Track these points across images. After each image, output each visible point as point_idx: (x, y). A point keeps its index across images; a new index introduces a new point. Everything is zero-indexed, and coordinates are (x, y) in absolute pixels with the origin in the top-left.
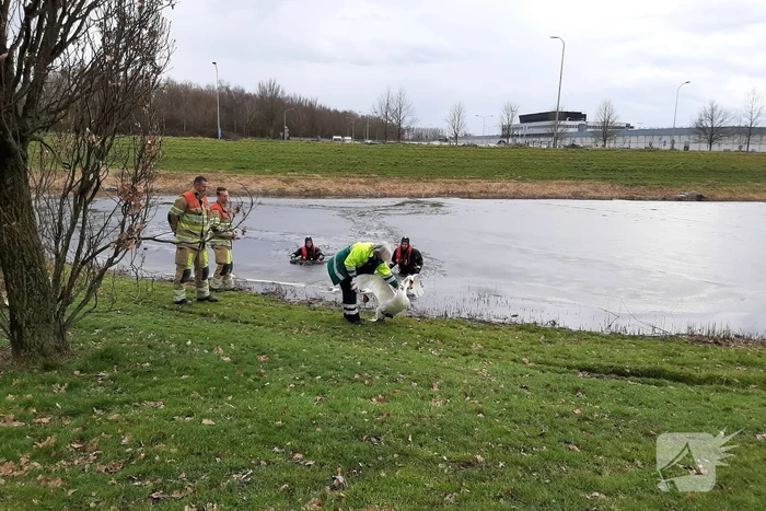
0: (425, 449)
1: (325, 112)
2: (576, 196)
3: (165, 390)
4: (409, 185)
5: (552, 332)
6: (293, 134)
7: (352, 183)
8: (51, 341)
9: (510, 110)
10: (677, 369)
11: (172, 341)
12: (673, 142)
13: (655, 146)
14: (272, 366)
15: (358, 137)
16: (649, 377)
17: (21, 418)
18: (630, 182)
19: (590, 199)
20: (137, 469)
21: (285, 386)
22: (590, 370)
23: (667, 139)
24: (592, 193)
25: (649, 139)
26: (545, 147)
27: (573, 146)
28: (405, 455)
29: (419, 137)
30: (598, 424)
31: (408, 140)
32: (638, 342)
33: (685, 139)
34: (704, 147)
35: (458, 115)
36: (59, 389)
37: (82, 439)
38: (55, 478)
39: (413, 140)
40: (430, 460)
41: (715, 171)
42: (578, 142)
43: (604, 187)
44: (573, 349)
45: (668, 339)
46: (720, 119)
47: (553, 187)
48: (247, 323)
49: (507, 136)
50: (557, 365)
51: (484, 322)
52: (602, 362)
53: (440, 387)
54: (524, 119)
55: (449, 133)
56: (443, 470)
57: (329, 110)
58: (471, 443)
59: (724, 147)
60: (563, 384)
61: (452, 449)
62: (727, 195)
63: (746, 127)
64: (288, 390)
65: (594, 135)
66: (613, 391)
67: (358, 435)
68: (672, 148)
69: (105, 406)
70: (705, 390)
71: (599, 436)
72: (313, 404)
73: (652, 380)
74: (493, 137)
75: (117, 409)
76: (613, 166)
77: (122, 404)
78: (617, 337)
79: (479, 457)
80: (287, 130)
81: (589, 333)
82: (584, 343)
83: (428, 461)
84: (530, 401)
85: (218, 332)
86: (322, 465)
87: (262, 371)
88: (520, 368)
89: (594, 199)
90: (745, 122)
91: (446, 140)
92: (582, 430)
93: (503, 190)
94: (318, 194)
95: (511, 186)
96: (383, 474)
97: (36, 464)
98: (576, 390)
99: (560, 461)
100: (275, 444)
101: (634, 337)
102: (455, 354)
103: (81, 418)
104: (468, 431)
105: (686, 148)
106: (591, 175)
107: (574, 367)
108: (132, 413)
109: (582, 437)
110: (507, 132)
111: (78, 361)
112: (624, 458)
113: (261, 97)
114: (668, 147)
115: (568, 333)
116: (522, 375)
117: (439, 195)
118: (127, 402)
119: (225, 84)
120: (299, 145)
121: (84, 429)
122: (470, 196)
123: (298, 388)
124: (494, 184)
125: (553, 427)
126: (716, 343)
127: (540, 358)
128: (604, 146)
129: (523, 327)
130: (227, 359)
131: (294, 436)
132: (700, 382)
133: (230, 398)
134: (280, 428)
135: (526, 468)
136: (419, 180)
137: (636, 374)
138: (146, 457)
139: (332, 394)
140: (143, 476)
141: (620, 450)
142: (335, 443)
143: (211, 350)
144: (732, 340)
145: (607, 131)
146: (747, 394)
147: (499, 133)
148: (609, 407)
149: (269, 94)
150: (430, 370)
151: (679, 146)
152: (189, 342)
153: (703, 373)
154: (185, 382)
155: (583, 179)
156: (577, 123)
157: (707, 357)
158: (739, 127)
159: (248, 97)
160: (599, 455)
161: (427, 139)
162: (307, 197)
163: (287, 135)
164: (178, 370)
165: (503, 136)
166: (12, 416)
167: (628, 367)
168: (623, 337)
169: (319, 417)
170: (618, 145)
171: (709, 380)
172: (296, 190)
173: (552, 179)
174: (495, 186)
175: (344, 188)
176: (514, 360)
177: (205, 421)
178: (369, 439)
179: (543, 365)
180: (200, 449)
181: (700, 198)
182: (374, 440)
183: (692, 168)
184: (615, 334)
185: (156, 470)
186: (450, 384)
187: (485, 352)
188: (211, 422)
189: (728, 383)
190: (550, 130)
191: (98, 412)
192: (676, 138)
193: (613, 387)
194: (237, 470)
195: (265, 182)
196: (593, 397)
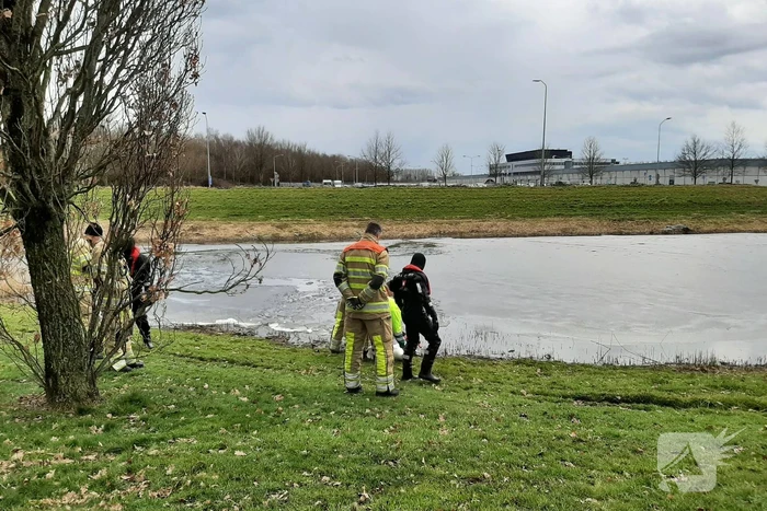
0: (437, 468)
1: (314, 157)
2: (565, 233)
3: (195, 428)
4: (402, 227)
5: (547, 365)
6: (283, 179)
7: (346, 227)
8: (84, 387)
9: (497, 151)
10: (665, 395)
11: (190, 385)
12: (658, 177)
13: (640, 181)
14: (288, 404)
15: (348, 180)
16: (638, 403)
17: (71, 456)
18: (617, 217)
19: (579, 235)
20: (186, 494)
21: (303, 421)
22: (584, 399)
23: (652, 173)
24: (581, 229)
25: (634, 174)
26: (532, 185)
27: (560, 184)
28: (420, 474)
29: (408, 178)
30: (591, 445)
31: (398, 182)
32: (629, 372)
33: (669, 173)
34: (689, 181)
35: (445, 157)
36: (96, 431)
37: (129, 471)
38: (114, 504)
39: (402, 181)
40: (442, 477)
41: (701, 205)
42: (565, 180)
43: (593, 223)
44: (568, 380)
45: (657, 368)
46: (703, 152)
47: (542, 225)
48: (256, 366)
49: (495, 175)
50: (554, 395)
51: (482, 358)
52: (596, 391)
53: (445, 418)
54: (511, 158)
55: (437, 174)
56: (455, 485)
57: (318, 155)
58: (478, 463)
59: (708, 180)
60: (559, 411)
61: (461, 468)
62: (713, 227)
63: (729, 159)
64: (307, 424)
65: (580, 171)
66: (604, 416)
67: (376, 459)
68: (658, 183)
69: (143, 443)
70: (689, 413)
71: (592, 454)
72: (332, 435)
73: (641, 405)
74: (482, 176)
75: (155, 445)
76: (600, 202)
77: (158, 441)
78: (610, 368)
79: (486, 474)
80: (277, 176)
81: (583, 365)
82: (578, 375)
83: (441, 478)
84: (529, 427)
85: (230, 376)
86: (348, 485)
87: (280, 408)
88: (519, 399)
89: (583, 235)
90: (728, 154)
91: (435, 181)
92: (577, 450)
93: (494, 229)
94: (312, 239)
95: (501, 225)
96: (402, 491)
97: (94, 493)
98: (571, 416)
99: (558, 475)
100: (304, 469)
101: (625, 367)
102: (458, 389)
103: (124, 454)
104: (474, 453)
105: (672, 182)
106: (579, 212)
107: (568, 397)
108: (169, 448)
109: (576, 455)
110: (495, 171)
111: (109, 405)
112: (614, 471)
113: (251, 144)
114: (653, 182)
115: (562, 366)
116: (520, 405)
117: (432, 235)
118: (163, 439)
119: (213, 133)
120: (291, 191)
121: (130, 462)
122: (462, 236)
123: (316, 423)
124: (485, 223)
125: (551, 448)
126: (703, 370)
127: (536, 389)
128: (591, 182)
129: (519, 362)
130: (245, 399)
131: (319, 462)
132: (686, 406)
133: (255, 432)
134: (306, 456)
135: (528, 482)
136: (411, 221)
137: (627, 400)
138: (192, 483)
139: (347, 426)
140: (193, 498)
141: (611, 465)
142: (357, 466)
143: (228, 392)
144: (718, 367)
145: (593, 167)
146: (729, 415)
147: (487, 172)
148: (601, 429)
149: (258, 141)
150: (436, 404)
151: (664, 181)
152: (206, 386)
153: (689, 398)
154: (212, 421)
155: (571, 216)
156: (564, 160)
157: (693, 383)
158: (723, 159)
159: (237, 144)
160: (592, 470)
161: (415, 180)
162: (301, 241)
163: (277, 181)
164: (202, 410)
165: (491, 175)
166: (62, 454)
167: (619, 395)
168: (615, 368)
169: (340, 446)
170: (604, 182)
171: (695, 403)
172: (290, 235)
173: (541, 216)
174: (485, 225)
175: (338, 231)
176: (513, 392)
177: (237, 453)
178: (386, 463)
179: (540, 395)
180: (238, 476)
181: (686, 231)
182: (391, 463)
183: (677, 201)
184: (608, 365)
185: (204, 493)
186: (454, 414)
187: (485, 386)
188: (242, 453)
189: (711, 405)
190: (537, 168)
191: (138, 448)
192: (661, 172)
193: (605, 413)
194: (274, 491)
195: (259, 228)
196: (586, 422)
